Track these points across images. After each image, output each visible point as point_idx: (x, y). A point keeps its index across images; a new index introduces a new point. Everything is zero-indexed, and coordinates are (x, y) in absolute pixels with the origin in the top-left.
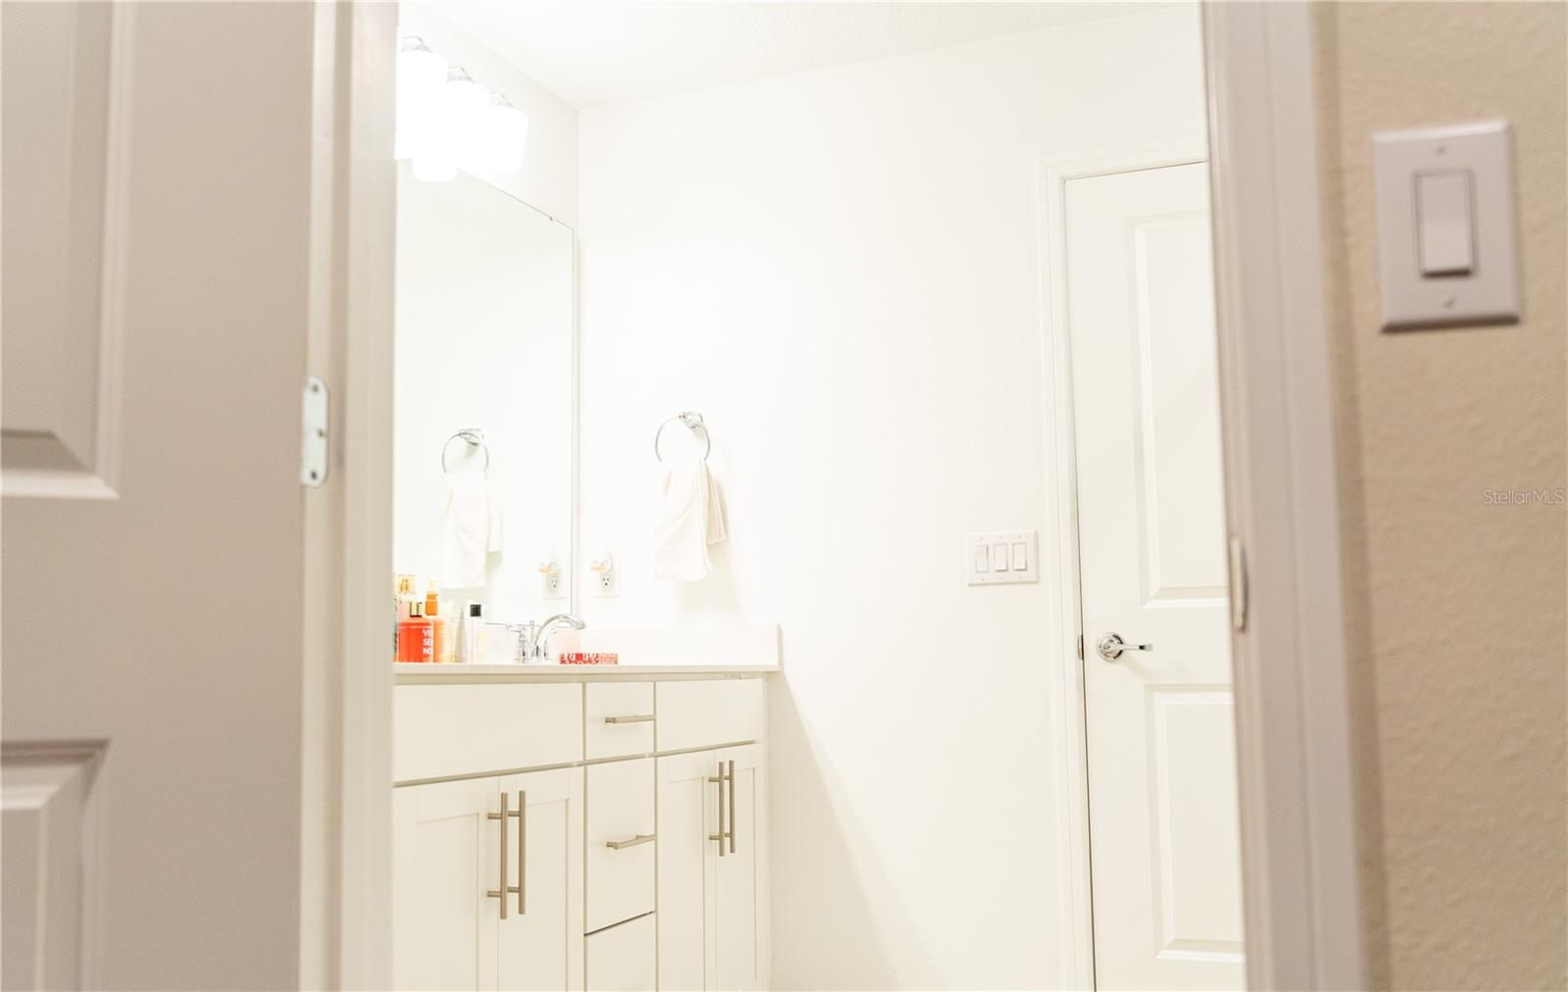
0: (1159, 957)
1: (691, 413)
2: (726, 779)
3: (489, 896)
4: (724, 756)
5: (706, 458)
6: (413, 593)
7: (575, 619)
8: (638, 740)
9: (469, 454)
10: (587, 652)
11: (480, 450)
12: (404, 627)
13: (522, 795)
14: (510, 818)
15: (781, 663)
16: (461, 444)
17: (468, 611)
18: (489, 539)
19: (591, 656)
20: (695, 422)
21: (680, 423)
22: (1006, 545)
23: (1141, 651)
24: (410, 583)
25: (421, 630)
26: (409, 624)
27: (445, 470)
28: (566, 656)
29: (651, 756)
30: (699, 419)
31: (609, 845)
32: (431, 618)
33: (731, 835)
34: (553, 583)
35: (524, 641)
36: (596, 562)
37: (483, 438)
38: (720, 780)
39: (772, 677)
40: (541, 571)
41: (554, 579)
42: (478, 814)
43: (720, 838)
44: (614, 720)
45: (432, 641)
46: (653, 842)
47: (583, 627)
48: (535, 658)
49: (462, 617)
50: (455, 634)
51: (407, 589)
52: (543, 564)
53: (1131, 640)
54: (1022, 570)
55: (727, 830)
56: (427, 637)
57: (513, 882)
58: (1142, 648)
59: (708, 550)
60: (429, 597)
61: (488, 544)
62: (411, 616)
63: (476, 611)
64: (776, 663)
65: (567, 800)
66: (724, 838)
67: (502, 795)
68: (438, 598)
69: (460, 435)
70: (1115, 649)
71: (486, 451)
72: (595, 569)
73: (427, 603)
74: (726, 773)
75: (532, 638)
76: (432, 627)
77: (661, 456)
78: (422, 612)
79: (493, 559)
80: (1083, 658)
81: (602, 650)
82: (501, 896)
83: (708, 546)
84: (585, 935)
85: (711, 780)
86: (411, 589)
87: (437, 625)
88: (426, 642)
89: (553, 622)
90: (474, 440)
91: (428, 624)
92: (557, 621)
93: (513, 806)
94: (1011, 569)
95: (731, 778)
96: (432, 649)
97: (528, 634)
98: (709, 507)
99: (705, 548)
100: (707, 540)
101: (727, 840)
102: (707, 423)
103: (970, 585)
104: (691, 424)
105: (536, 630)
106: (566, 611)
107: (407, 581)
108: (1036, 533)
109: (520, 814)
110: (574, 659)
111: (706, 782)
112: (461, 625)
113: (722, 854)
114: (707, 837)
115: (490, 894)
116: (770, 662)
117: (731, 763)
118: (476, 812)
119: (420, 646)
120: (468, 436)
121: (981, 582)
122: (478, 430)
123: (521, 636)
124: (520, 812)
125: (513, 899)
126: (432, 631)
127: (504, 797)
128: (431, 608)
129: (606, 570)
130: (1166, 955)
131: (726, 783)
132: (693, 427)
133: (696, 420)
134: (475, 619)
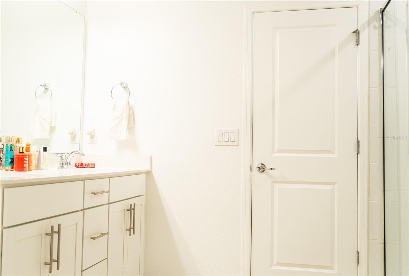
0: (272, 268)
1: (124, 83)
2: (132, 209)
3: (45, 264)
4: (132, 201)
5: (128, 98)
6: (21, 144)
7: (81, 153)
8: (103, 199)
9: (45, 92)
10: (85, 163)
11: (49, 91)
12: (17, 157)
13: (59, 225)
14: (54, 234)
15: (151, 169)
16: (42, 89)
17: (42, 149)
18: (51, 122)
19: (86, 164)
20: (125, 86)
21: (120, 86)
22: (228, 133)
23: (271, 170)
24: (20, 140)
25: (23, 158)
26: (19, 156)
27: (36, 97)
28: (77, 164)
29: (107, 204)
30: (126, 85)
31: (91, 238)
32: (27, 153)
33: (133, 228)
34: (73, 138)
35: (62, 160)
36: (89, 132)
37: (50, 87)
38: (130, 210)
39: (148, 174)
40: (69, 134)
41: (74, 137)
42: (42, 234)
43: (130, 230)
44: (95, 194)
45: (28, 162)
46: (107, 235)
47: (84, 155)
48: (66, 165)
49: (40, 152)
50: (37, 158)
51: (19, 142)
52: (70, 132)
53: (268, 166)
54: (234, 141)
55: (132, 227)
56: (26, 160)
57: (55, 257)
58: (271, 169)
59: (128, 130)
60: (27, 145)
61: (51, 123)
62: (20, 152)
63: (45, 150)
64: (150, 168)
65: (77, 224)
66: (131, 229)
67: (52, 226)
68: (31, 146)
69: (42, 85)
70: (262, 168)
71: (51, 91)
72: (88, 134)
73: (26, 147)
74: (133, 207)
75: (65, 159)
76: (28, 157)
77: (113, 97)
78: (24, 151)
79: (52, 129)
80: (252, 171)
81: (90, 162)
82: (50, 265)
83: (128, 128)
84: (82, 271)
85: (127, 210)
86: (20, 142)
87: (30, 156)
88: (25, 162)
89: (73, 153)
90: (47, 88)
91: (26, 156)
92: (74, 153)
93: (56, 229)
94: (230, 141)
95: (134, 209)
96: (27, 165)
97: (64, 157)
98: (129, 115)
99: (127, 129)
100: (128, 126)
101: (132, 230)
102: (129, 86)
103: (216, 146)
104: (123, 87)
105: (67, 155)
106: (78, 150)
107: (19, 139)
108: (239, 130)
109: (59, 233)
110: (80, 165)
111: (126, 211)
112: (39, 155)
113: (130, 235)
114: (125, 229)
115: (46, 264)
116: (148, 168)
117: (134, 204)
118: (41, 233)
119: (23, 163)
120: (45, 86)
121: (220, 145)
122: (48, 84)
123: (61, 158)
124: (58, 232)
125: (54, 264)
126: (28, 158)
127: (52, 227)
128: (28, 149)
129: (92, 135)
130: (274, 267)
131: (133, 211)
132: (124, 88)
133: (125, 85)
134: (45, 152)
